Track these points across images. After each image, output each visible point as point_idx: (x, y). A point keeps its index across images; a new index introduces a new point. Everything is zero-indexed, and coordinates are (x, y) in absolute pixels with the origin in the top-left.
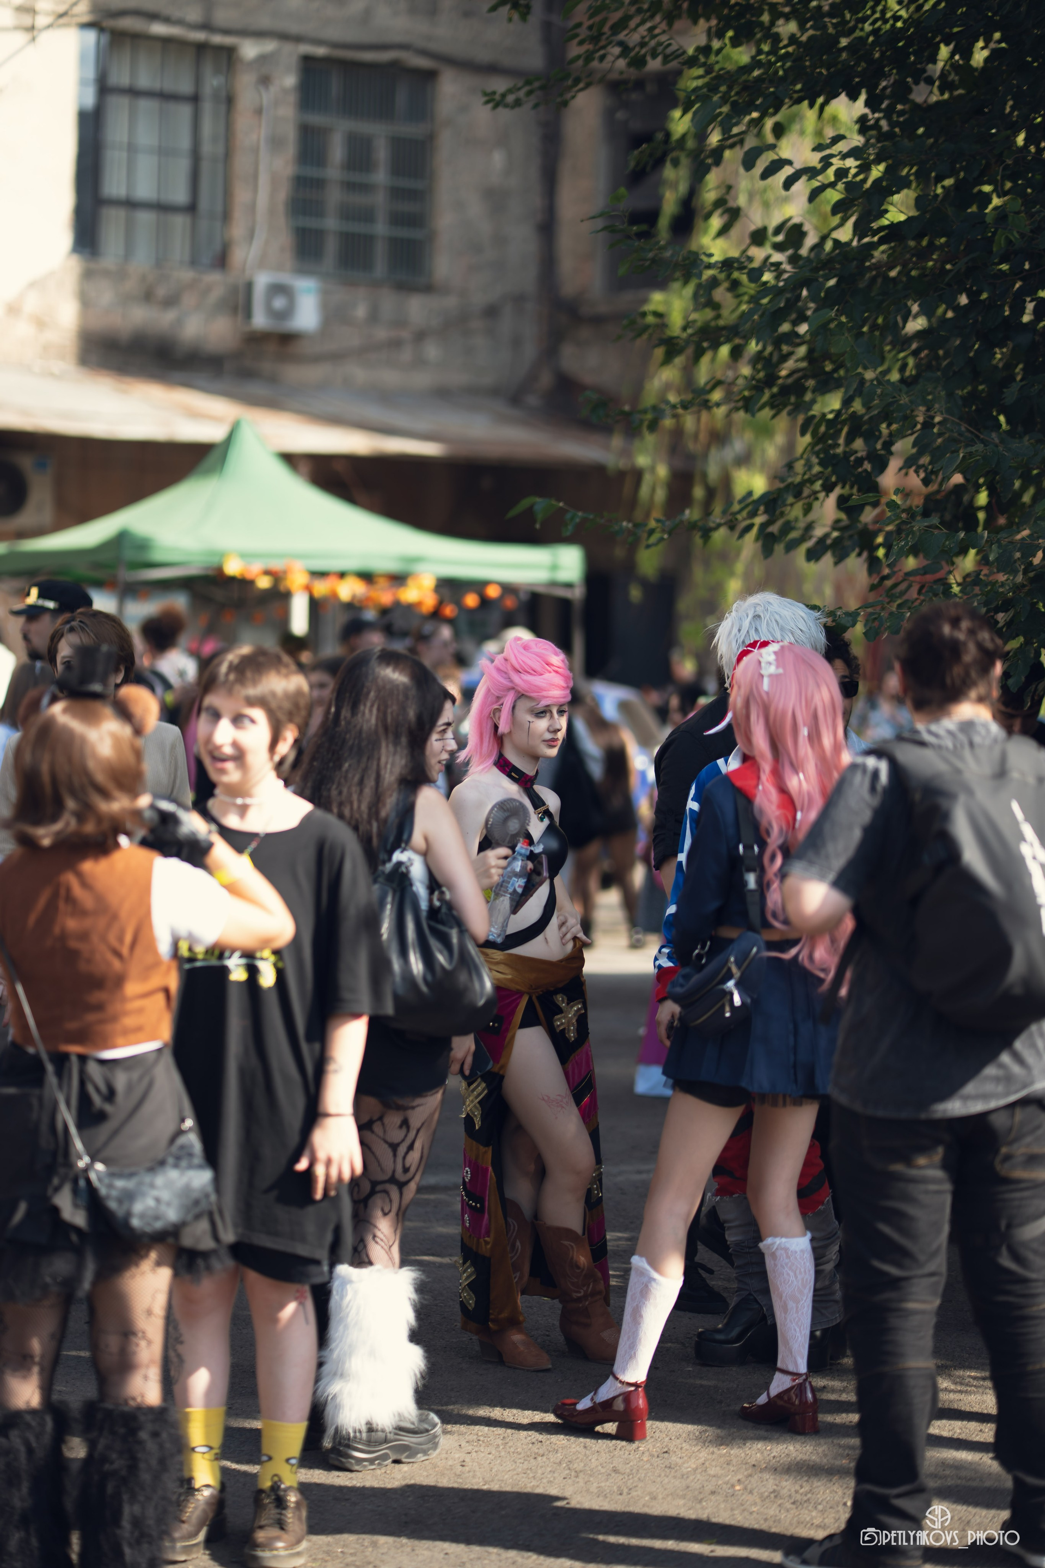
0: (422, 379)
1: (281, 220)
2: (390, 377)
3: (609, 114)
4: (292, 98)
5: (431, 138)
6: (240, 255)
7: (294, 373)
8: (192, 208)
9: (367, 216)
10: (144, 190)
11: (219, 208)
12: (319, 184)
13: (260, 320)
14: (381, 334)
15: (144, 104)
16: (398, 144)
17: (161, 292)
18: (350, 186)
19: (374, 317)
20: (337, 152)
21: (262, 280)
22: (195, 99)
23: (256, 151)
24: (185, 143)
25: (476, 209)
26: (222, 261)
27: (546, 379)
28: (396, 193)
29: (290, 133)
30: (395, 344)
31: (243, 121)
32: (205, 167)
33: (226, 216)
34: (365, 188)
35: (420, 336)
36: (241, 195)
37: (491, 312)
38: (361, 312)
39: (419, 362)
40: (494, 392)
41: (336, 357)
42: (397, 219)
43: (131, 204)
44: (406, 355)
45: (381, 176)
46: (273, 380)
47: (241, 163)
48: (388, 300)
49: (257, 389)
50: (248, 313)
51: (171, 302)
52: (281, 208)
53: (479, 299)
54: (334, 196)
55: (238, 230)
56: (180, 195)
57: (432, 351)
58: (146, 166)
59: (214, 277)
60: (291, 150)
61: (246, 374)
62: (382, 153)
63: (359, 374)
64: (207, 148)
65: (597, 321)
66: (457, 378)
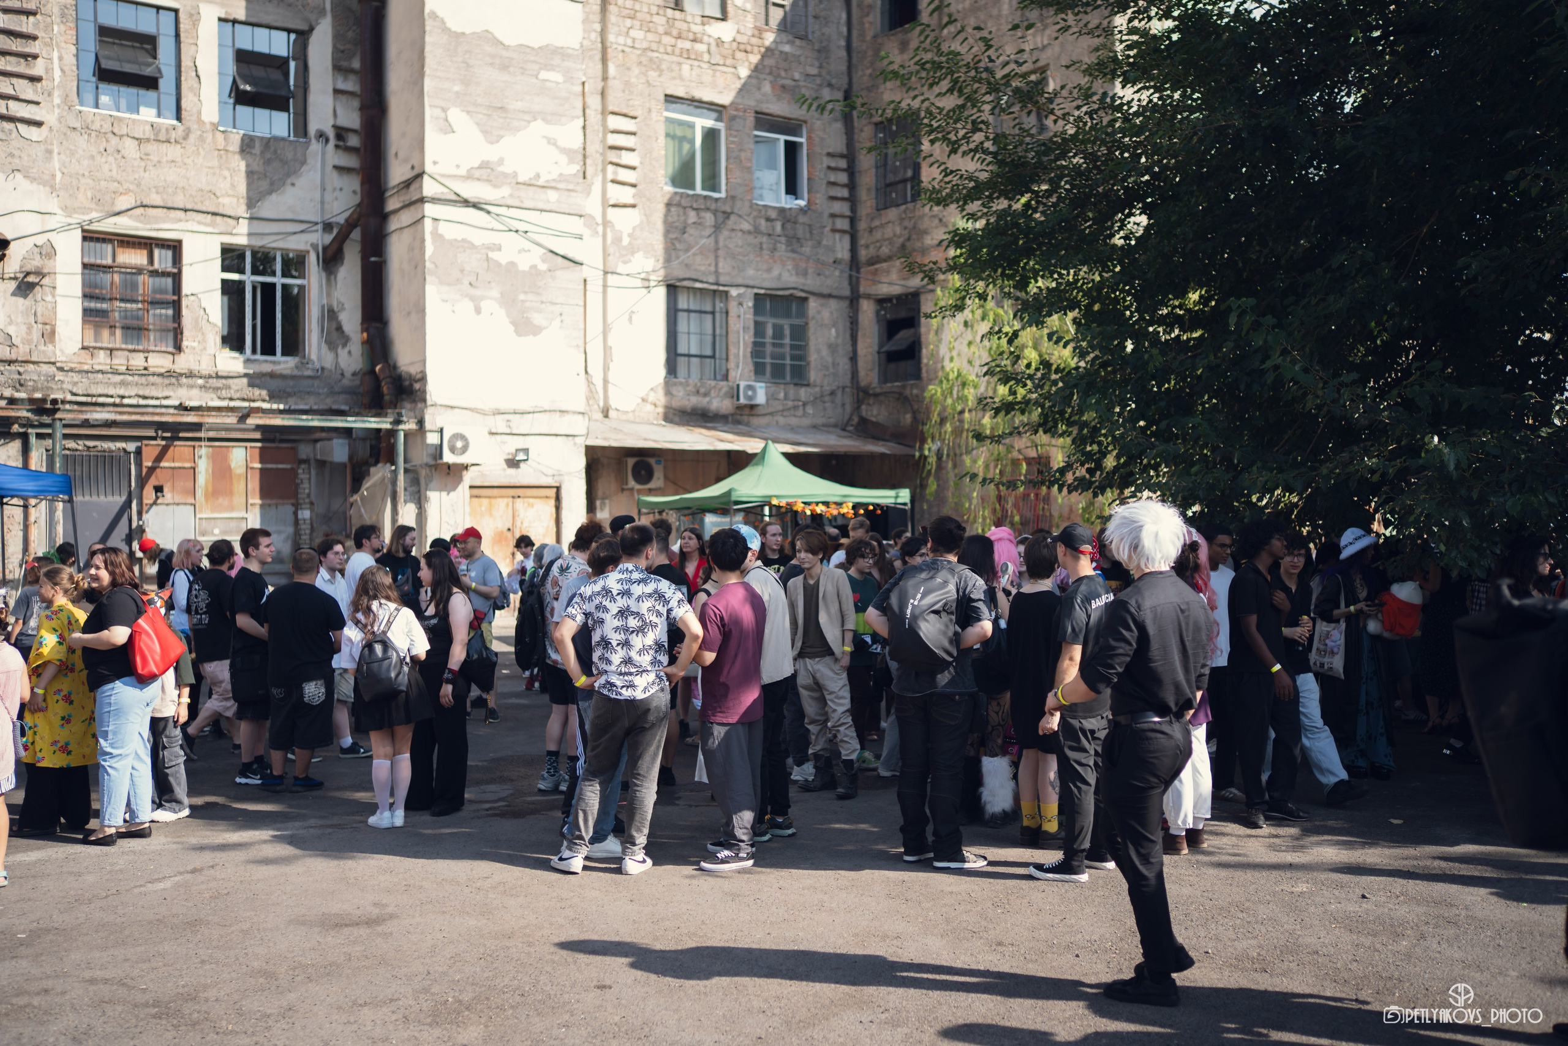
0: (806, 422)
1: (749, 360)
2: (794, 421)
3: (877, 313)
4: (752, 310)
5: (807, 324)
6: (732, 374)
7: (755, 421)
8: (713, 357)
9: (783, 357)
10: (694, 351)
11: (724, 356)
12: (763, 344)
13: (742, 401)
14: (790, 404)
15: (693, 315)
16: (792, 327)
17: (702, 390)
18: (774, 345)
19: (786, 397)
20: (770, 332)
21: (742, 384)
22: (713, 313)
23: (738, 332)
24: (709, 331)
25: (825, 352)
26: (726, 377)
27: (856, 419)
28: (792, 347)
29: (752, 326)
30: (795, 408)
31: (732, 320)
32: (717, 338)
33: (727, 359)
34: (781, 345)
35: (804, 405)
36: (733, 350)
37: (833, 393)
38: (782, 395)
39: (805, 414)
40: (835, 426)
41: (771, 414)
42: (793, 358)
43: (689, 356)
44: (800, 412)
45: (787, 341)
46: (748, 424)
47: (732, 337)
48: (792, 390)
49: (741, 427)
50: (738, 399)
51: (706, 395)
52: (749, 355)
53: (828, 389)
54: (769, 349)
55: (731, 365)
56: (709, 352)
57: (810, 410)
58: (694, 339)
59: (724, 383)
60: (752, 331)
61: (738, 422)
62: (787, 332)
63: (782, 420)
64: (718, 332)
65: (876, 395)
66: (820, 421)
